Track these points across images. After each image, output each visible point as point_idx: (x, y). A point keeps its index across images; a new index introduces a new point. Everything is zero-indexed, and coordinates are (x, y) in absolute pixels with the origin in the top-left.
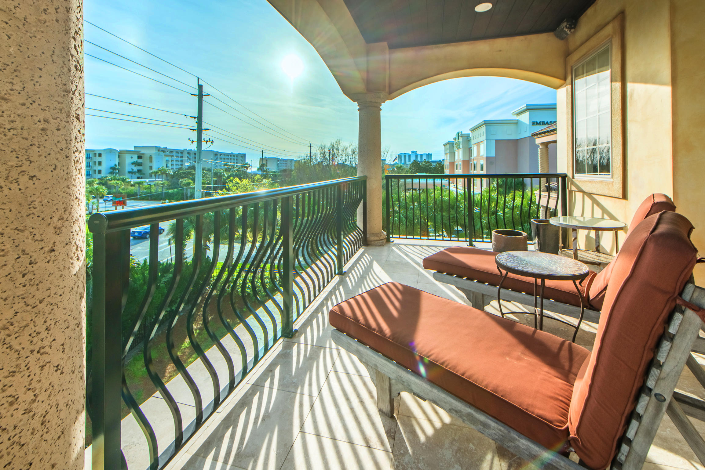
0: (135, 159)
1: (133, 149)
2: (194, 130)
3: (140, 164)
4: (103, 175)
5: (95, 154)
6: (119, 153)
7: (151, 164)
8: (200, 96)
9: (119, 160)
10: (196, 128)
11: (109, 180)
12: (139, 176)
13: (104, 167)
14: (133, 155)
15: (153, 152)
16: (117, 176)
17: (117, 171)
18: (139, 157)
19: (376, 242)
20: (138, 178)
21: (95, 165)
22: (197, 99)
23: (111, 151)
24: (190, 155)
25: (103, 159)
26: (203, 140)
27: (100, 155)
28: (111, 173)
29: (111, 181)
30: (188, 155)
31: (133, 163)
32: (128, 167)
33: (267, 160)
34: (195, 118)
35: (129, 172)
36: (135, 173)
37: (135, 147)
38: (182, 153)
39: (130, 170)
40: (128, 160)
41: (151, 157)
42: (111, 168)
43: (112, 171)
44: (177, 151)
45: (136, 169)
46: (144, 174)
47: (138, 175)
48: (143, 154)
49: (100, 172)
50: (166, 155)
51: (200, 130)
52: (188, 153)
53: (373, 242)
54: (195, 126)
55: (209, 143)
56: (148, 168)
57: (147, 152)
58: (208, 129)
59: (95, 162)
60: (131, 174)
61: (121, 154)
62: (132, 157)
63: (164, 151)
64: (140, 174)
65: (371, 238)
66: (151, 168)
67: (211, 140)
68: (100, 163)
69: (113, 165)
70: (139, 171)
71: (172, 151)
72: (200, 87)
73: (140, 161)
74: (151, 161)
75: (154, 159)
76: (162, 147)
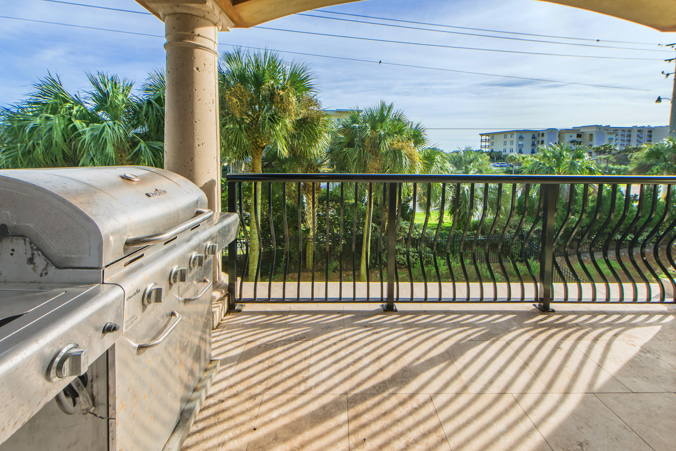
0: (574, 138)
1: (573, 128)
3: (579, 143)
5: (539, 134)
6: (560, 131)
7: (591, 143)
14: (572, 134)
15: (594, 131)
18: (579, 136)
21: (539, 144)
23: (552, 131)
24: (641, 133)
25: (545, 139)
27: (543, 135)
30: (638, 133)
31: (572, 142)
38: (630, 131)
40: (567, 138)
41: (591, 135)
44: (623, 129)
48: (583, 132)
50: (608, 133)
52: (639, 131)
57: (587, 132)
59: (539, 141)
61: (561, 133)
62: (571, 136)
66: (591, 146)
68: (542, 143)
71: (616, 130)
73: (579, 140)
74: (591, 140)
75: (595, 138)
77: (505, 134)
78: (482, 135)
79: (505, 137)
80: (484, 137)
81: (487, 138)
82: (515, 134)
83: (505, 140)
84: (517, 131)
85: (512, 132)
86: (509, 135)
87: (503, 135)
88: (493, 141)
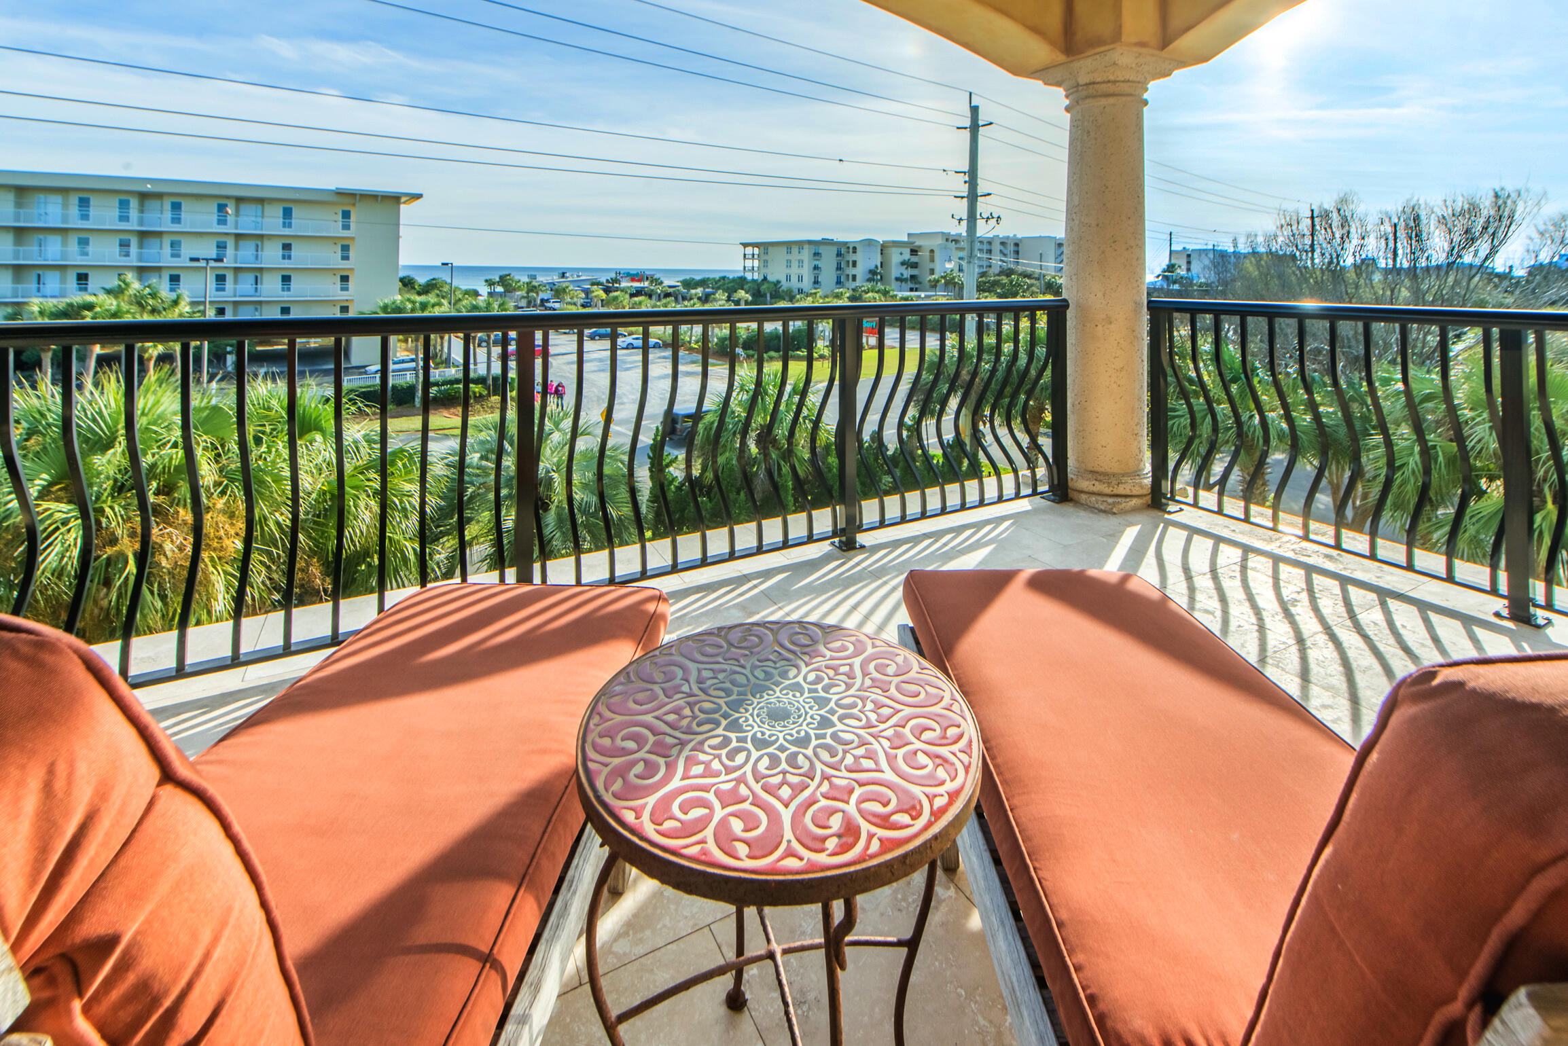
0: (907, 256)
1: (905, 239)
2: (962, 197)
3: (914, 265)
4: (858, 283)
5: (848, 248)
6: (882, 245)
7: (931, 266)
8: (974, 128)
9: (882, 258)
10: (965, 194)
11: (864, 291)
12: (913, 286)
13: (860, 271)
14: (903, 250)
15: (938, 242)
16: (880, 286)
17: (879, 277)
18: (914, 252)
19: (1093, 499)
20: (911, 290)
21: (848, 266)
22: (969, 134)
23: (869, 243)
24: (1006, 248)
25: (859, 257)
26: (978, 217)
27: (855, 250)
28: (869, 280)
29: (867, 293)
30: (1002, 248)
31: (903, 264)
32: (895, 271)
33: (1189, 256)
34: (965, 173)
35: (897, 279)
36: (905, 280)
37: (909, 234)
38: (990, 243)
39: (899, 275)
40: (896, 257)
41: (932, 251)
42: (871, 271)
43: (870, 276)
45: (907, 273)
46: (920, 283)
47: (910, 285)
48: (920, 247)
49: (854, 278)
50: (960, 249)
51: (973, 197)
52: (1003, 244)
53: (1083, 496)
54: (964, 190)
55: (992, 222)
56: (928, 272)
57: (925, 243)
58: (989, 194)
59: (848, 262)
60: (899, 283)
61: (884, 248)
62: (901, 254)
63: (956, 241)
64: (914, 282)
65: (1077, 481)
66: (932, 272)
67: (995, 215)
68: (854, 264)
69: (873, 267)
70: (913, 277)
72: (974, 110)
73: (914, 259)
74: (932, 260)
75: (938, 256)
76: (953, 233)
77: (789, 245)
78: (745, 245)
79: (789, 252)
80: (749, 250)
81: (756, 251)
82: (806, 246)
83: (789, 257)
84: (810, 242)
85: (800, 244)
86: (795, 250)
87: (784, 249)
88: (765, 257)
